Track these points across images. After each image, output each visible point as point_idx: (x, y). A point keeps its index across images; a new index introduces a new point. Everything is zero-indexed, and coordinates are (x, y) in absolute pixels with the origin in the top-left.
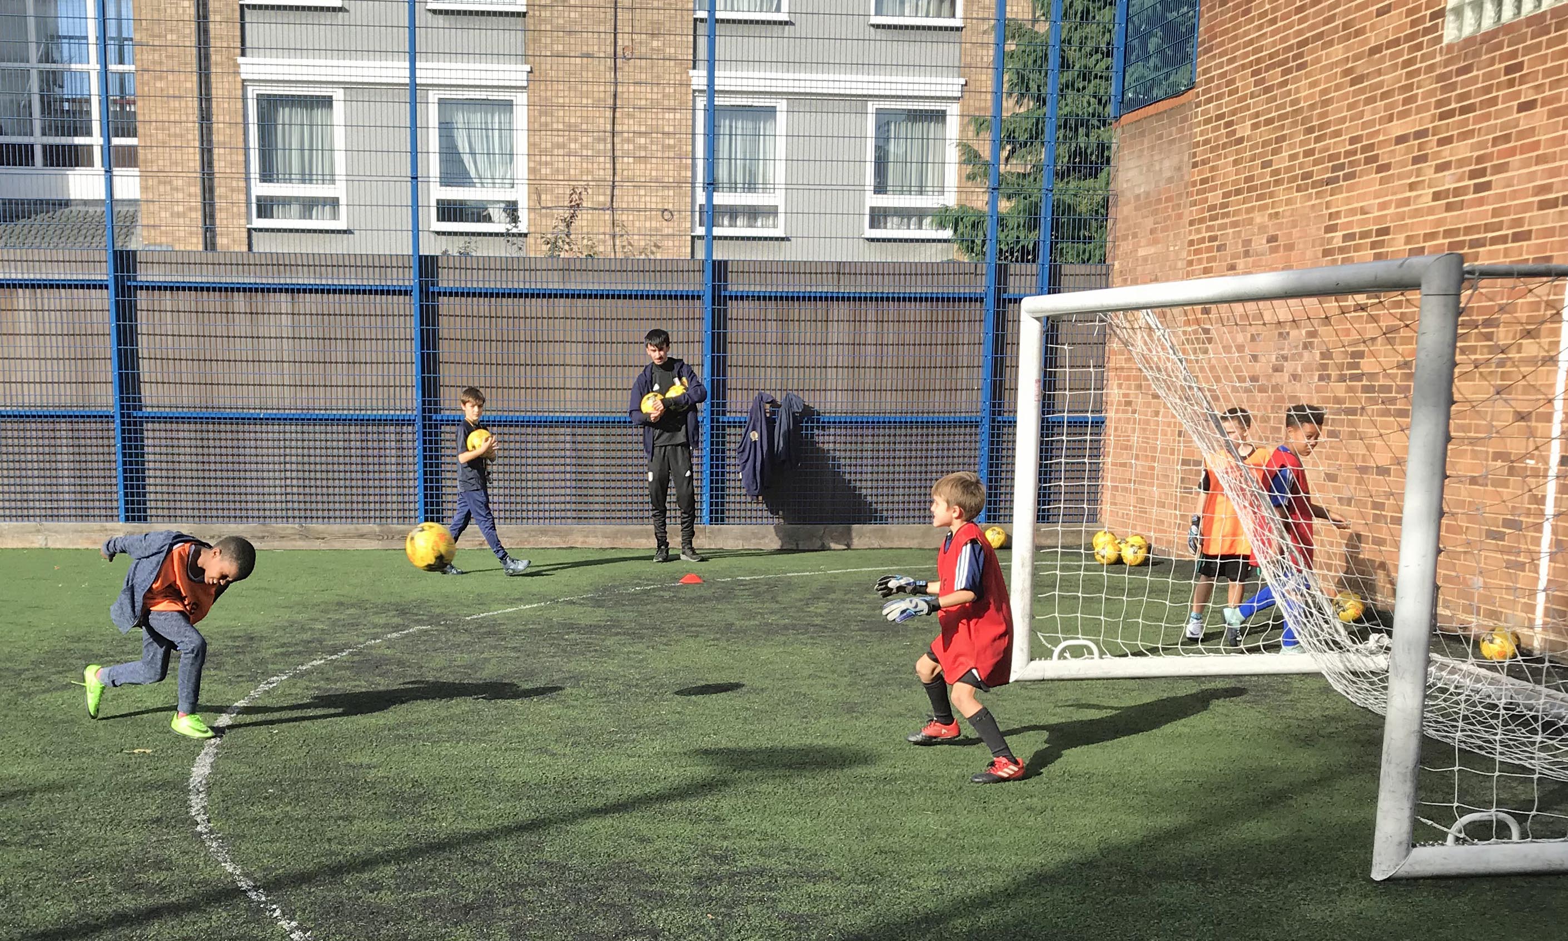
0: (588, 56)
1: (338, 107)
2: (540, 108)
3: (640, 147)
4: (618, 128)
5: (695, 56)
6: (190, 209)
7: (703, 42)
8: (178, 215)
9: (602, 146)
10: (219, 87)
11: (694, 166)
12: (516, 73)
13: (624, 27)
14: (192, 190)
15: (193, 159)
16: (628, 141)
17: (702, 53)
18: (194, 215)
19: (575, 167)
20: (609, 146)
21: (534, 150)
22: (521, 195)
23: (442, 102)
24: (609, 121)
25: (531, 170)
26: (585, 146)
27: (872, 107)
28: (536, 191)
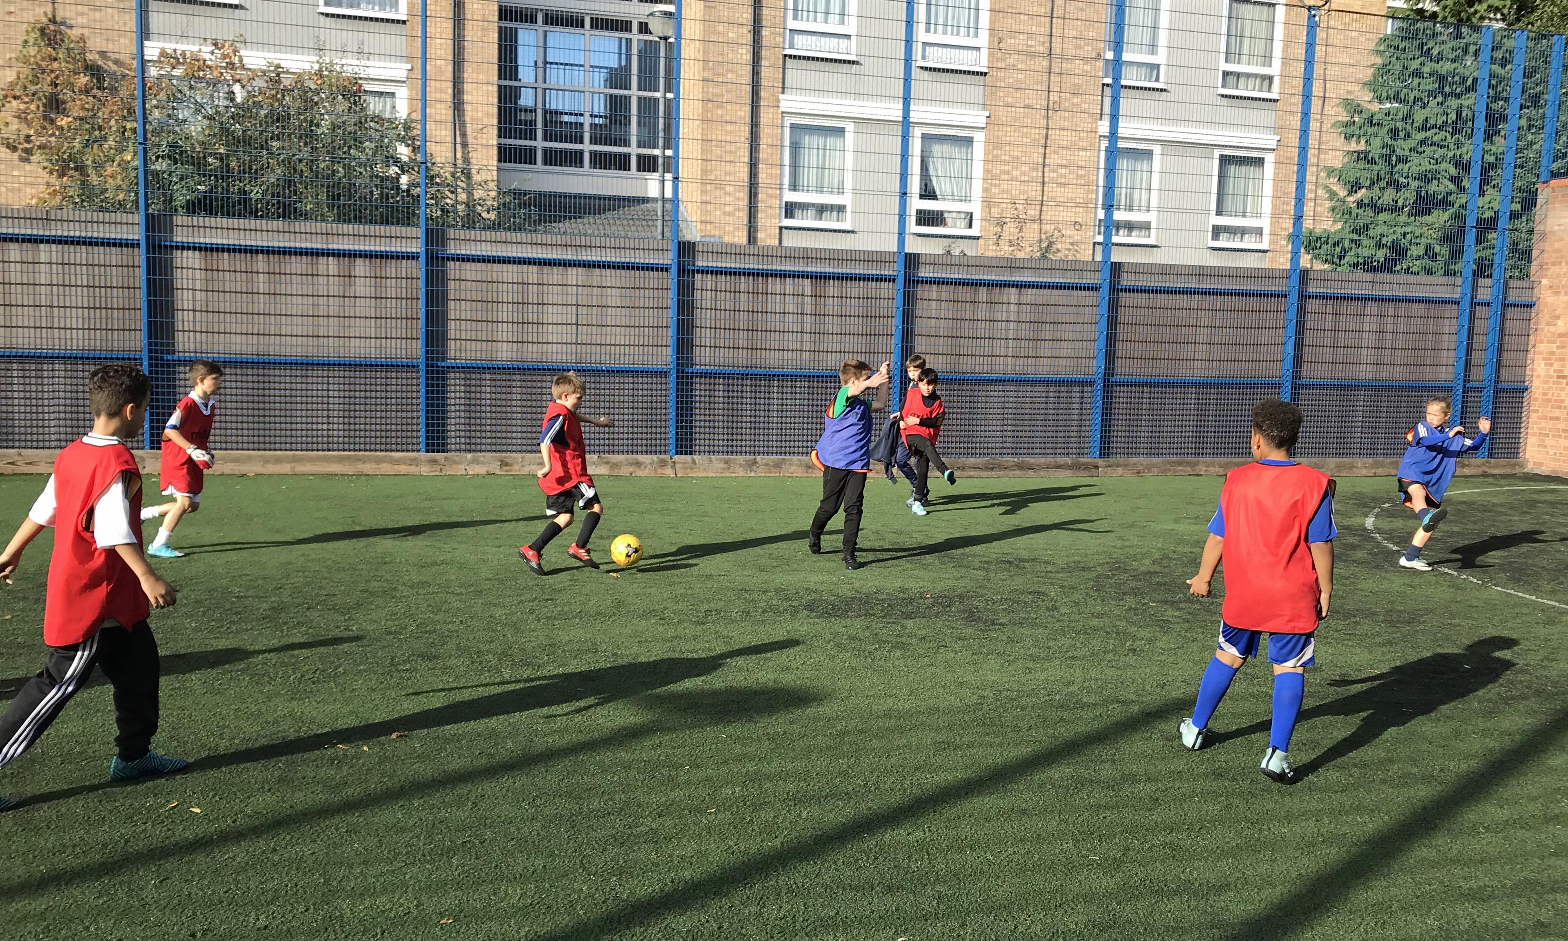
0: (1029, 107)
1: (849, 136)
2: (993, 144)
3: (1061, 176)
4: (1047, 161)
5: (1101, 110)
6: (739, 210)
7: (1108, 101)
8: (729, 214)
9: (1035, 174)
10: (765, 117)
11: (1097, 191)
12: (978, 117)
13: (1055, 87)
14: (741, 195)
15: (743, 172)
16: (1053, 171)
17: (1107, 109)
18: (741, 214)
19: (1016, 189)
20: (1040, 174)
21: (989, 177)
22: (976, 207)
23: (924, 137)
24: (1041, 156)
25: (986, 190)
26: (1023, 173)
27: (1217, 153)
28: (988, 203)
